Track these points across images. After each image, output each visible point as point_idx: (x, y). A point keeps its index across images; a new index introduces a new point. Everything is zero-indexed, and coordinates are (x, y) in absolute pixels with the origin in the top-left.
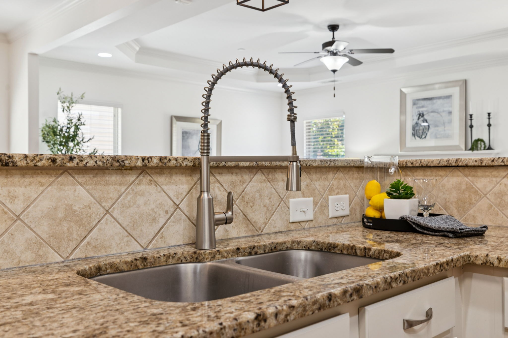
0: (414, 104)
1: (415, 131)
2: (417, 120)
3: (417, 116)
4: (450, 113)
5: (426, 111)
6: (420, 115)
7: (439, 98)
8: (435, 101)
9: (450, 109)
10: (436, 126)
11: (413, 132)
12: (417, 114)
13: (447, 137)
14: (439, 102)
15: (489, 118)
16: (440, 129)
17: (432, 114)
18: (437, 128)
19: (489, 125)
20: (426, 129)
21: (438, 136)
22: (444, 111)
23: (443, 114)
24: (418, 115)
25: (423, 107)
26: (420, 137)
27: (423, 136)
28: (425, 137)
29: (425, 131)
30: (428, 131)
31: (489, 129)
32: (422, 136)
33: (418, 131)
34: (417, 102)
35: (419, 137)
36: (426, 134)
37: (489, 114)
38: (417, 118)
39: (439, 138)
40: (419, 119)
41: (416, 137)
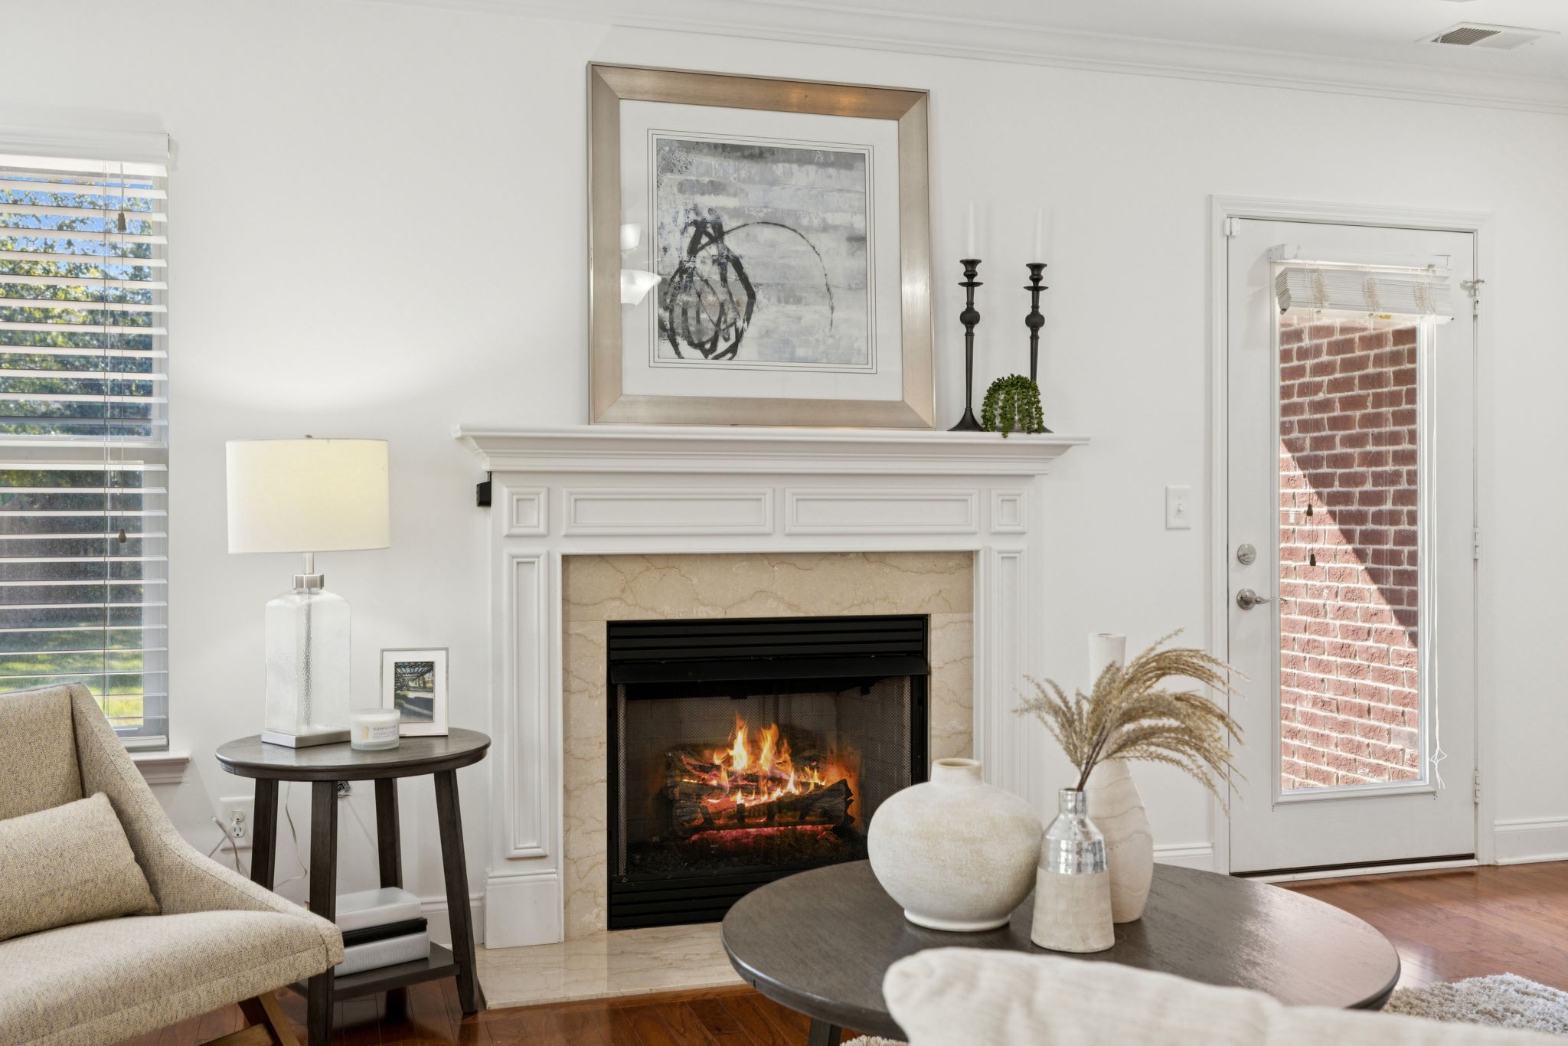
0: (667, 166)
1: (678, 311)
2: (685, 256)
3: (683, 231)
4: (858, 240)
5: (736, 213)
6: (700, 226)
7: (803, 157)
8: (779, 169)
9: (858, 223)
10: (790, 296)
11: (666, 315)
12: (682, 221)
13: (846, 359)
14: (804, 176)
15: (1036, 289)
16: (813, 313)
17: (767, 233)
18: (791, 309)
19: (1035, 321)
20: (736, 310)
21: (800, 352)
22: (825, 228)
23: (824, 242)
24: (692, 230)
25: (716, 188)
26: (707, 348)
27: (722, 345)
28: (733, 350)
29: (730, 315)
30: (748, 319)
31: (1034, 338)
32: (714, 342)
33: (691, 313)
34: (681, 156)
35: (700, 346)
36: (739, 335)
37: (1036, 269)
38: (686, 242)
39: (805, 360)
40: (693, 250)
41: (683, 345)
